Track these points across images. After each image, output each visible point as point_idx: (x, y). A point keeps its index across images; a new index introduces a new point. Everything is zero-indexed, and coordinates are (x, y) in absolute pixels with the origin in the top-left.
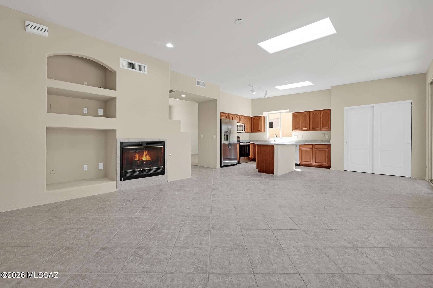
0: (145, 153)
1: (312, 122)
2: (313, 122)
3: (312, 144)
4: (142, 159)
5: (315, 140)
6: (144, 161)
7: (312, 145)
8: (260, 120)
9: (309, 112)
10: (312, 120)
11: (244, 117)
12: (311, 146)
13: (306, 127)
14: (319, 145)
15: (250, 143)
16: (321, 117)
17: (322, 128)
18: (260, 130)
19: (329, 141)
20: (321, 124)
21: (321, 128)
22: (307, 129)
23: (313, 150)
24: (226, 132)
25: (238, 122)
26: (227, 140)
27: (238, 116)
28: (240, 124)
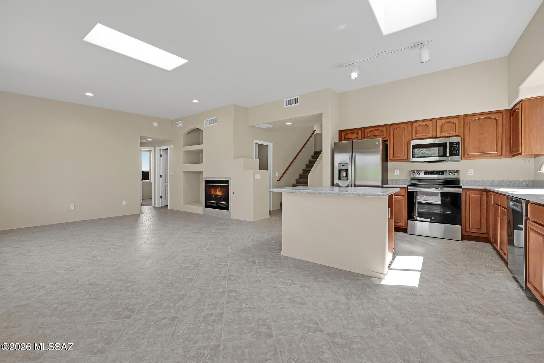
0: (218, 189)
4: (216, 194)
6: (218, 195)
8: (519, 114)
11: (465, 117)
18: (519, 149)
24: (342, 166)
25: (431, 136)
26: (347, 180)
27: (430, 123)
28: (434, 141)
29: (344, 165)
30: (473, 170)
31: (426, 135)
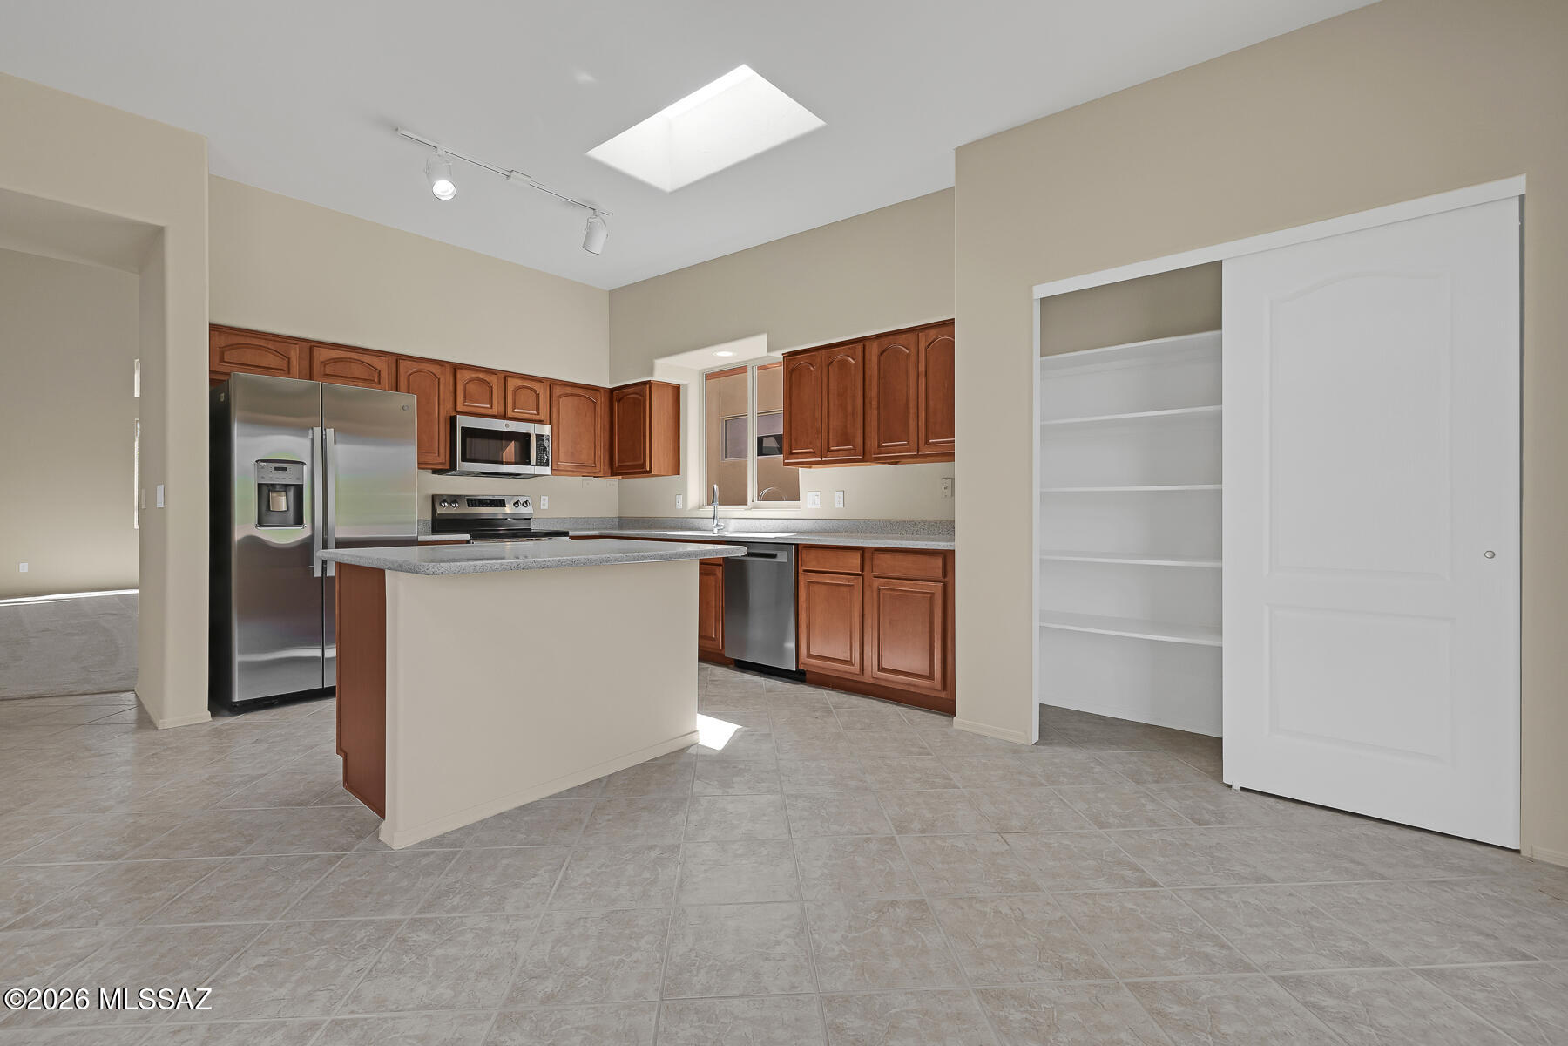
1: (875, 403)
2: (878, 408)
3: (862, 550)
5: (904, 521)
7: (858, 555)
8: (645, 403)
9: (859, 347)
10: (873, 393)
11: (552, 384)
12: (854, 562)
13: (845, 439)
14: (911, 558)
15: (571, 533)
16: (922, 368)
17: (927, 442)
18: (644, 465)
19: (948, 528)
20: (922, 415)
21: (922, 442)
22: (854, 451)
23: (866, 584)
24: (276, 469)
25: (495, 411)
26: (299, 521)
27: (493, 379)
28: (507, 425)
29: (285, 469)
30: (547, 498)
31: (484, 407)
